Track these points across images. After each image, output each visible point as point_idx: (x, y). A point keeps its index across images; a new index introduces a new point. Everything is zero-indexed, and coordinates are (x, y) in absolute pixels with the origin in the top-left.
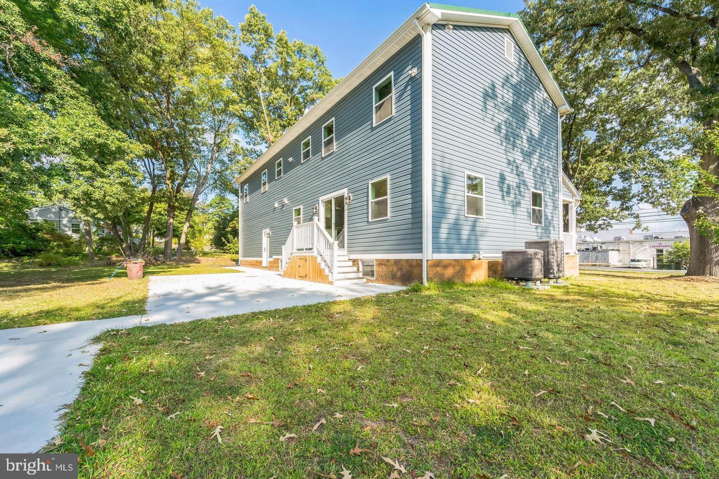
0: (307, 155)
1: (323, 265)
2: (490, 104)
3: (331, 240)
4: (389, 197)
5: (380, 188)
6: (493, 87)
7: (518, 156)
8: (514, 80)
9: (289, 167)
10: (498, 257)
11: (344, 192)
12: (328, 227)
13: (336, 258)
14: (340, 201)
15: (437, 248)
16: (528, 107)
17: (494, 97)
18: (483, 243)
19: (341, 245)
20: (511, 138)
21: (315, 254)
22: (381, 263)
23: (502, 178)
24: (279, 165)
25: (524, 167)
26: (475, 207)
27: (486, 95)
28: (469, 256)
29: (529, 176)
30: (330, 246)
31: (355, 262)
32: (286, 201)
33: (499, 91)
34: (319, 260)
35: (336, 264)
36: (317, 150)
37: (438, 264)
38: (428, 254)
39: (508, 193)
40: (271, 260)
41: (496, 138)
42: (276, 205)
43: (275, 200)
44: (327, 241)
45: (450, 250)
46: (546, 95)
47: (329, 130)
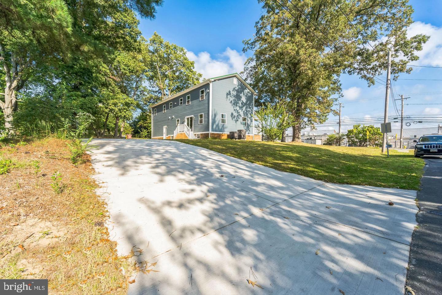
0: (181, 103)
1: (187, 135)
2: (229, 96)
3: (189, 129)
4: (203, 118)
5: (201, 116)
6: (230, 92)
7: (238, 108)
8: (236, 89)
9: (174, 106)
10: (229, 133)
11: (193, 116)
12: (188, 125)
13: (190, 134)
14: (191, 118)
15: (213, 130)
16: (242, 95)
17: (230, 94)
18: (226, 130)
19: (192, 131)
20: (235, 104)
21: (185, 132)
22: (201, 134)
23: (232, 114)
24: (171, 104)
25: (240, 111)
26: (223, 121)
27: (227, 94)
28: (222, 133)
29: (241, 113)
30: (188, 130)
31: (195, 135)
32: (174, 117)
33: (232, 92)
34: (186, 134)
35: (190, 135)
36: (185, 103)
37: (213, 134)
38: (210, 132)
39: (234, 118)
40: (168, 136)
41: (231, 104)
42: (170, 118)
43: (169, 116)
44: (188, 129)
45: (216, 131)
46: (249, 90)
47: (189, 97)
